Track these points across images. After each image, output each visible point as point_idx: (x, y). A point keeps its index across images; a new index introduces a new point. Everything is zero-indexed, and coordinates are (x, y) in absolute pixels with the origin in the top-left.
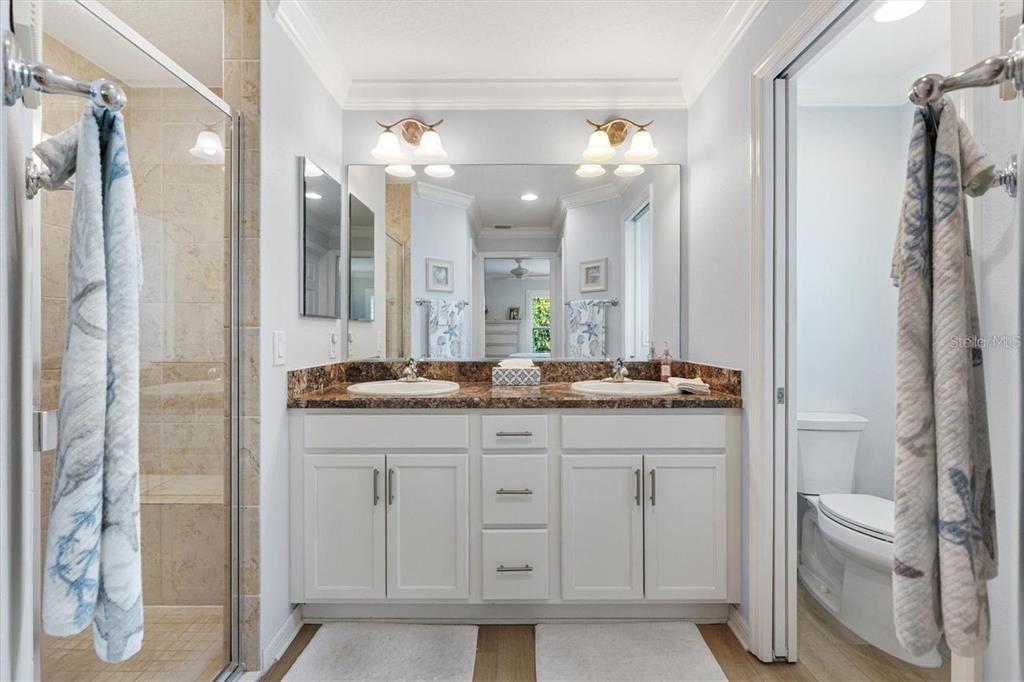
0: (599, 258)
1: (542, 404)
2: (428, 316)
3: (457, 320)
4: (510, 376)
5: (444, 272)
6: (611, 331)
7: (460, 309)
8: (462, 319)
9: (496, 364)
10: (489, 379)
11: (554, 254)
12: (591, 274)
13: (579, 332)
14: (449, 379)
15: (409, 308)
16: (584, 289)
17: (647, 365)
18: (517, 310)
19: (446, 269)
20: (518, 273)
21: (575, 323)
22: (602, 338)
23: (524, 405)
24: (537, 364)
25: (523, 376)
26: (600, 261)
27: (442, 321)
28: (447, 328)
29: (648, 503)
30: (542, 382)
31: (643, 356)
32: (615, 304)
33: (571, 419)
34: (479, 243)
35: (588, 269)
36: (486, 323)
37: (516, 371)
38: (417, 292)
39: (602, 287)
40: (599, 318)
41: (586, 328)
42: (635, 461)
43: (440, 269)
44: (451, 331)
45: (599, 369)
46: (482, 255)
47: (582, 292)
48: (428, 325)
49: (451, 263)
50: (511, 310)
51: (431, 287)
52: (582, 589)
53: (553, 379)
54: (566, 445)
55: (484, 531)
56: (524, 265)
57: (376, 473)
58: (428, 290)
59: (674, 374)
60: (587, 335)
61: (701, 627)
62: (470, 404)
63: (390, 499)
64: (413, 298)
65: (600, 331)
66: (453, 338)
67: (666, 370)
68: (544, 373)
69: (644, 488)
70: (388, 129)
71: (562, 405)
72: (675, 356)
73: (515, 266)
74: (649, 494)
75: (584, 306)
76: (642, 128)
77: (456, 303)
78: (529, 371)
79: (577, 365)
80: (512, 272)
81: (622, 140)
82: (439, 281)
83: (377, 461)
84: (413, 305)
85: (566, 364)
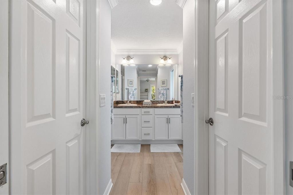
0: (165, 79)
1: (151, 107)
2: (128, 91)
3: (134, 92)
4: (146, 103)
5: (131, 82)
6: (167, 95)
7: (135, 90)
8: (136, 92)
9: (143, 101)
10: (142, 104)
11: (156, 77)
12: (163, 83)
13: (161, 95)
14: (135, 104)
15: (124, 90)
16: (162, 86)
17: (171, 101)
18: (147, 89)
19: (132, 81)
20: (148, 81)
21: (160, 93)
22: (165, 96)
23: (149, 107)
24: (151, 101)
25: (148, 103)
26: (165, 80)
27: (131, 93)
28: (132, 94)
29: (169, 123)
30: (152, 104)
31: (171, 100)
32: (168, 89)
33: (156, 109)
34: (139, 74)
35: (163, 81)
36: (140, 93)
37: (147, 102)
38: (126, 86)
39: (166, 85)
40: (165, 92)
41: (162, 94)
42: (167, 116)
43: (131, 81)
44: (133, 95)
45: (162, 102)
46: (139, 77)
47: (162, 87)
48: (128, 93)
49: (133, 80)
50: (146, 90)
51: (129, 85)
52: (158, 138)
53: (154, 104)
54: (155, 114)
55: (142, 128)
56: (149, 79)
57: (124, 118)
58: (128, 86)
59: (175, 103)
60: (162, 96)
61: (178, 145)
62: (140, 107)
63: (126, 123)
64: (125, 88)
65: (165, 95)
66: (134, 96)
67: (174, 102)
68: (152, 103)
69: (168, 121)
70: (124, 59)
71: (155, 107)
72: (176, 100)
73: (147, 79)
74: (169, 122)
75: (162, 89)
76: (170, 58)
77: (134, 89)
78: (149, 102)
79: (158, 101)
80: (146, 80)
81: (167, 60)
82: (130, 84)
83: (124, 116)
84: (125, 89)
85: (156, 101)
